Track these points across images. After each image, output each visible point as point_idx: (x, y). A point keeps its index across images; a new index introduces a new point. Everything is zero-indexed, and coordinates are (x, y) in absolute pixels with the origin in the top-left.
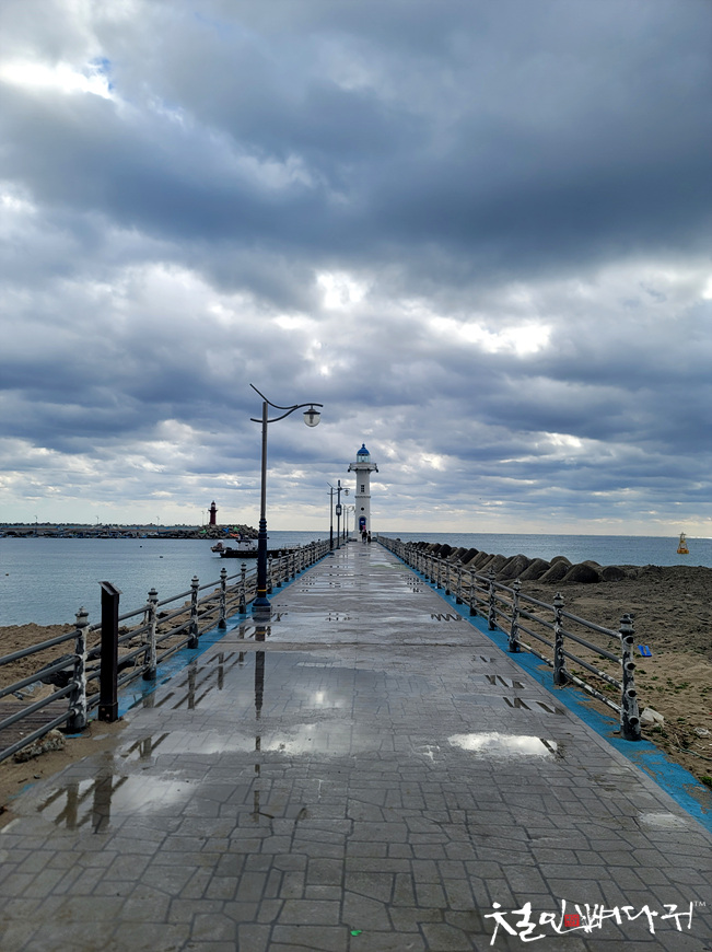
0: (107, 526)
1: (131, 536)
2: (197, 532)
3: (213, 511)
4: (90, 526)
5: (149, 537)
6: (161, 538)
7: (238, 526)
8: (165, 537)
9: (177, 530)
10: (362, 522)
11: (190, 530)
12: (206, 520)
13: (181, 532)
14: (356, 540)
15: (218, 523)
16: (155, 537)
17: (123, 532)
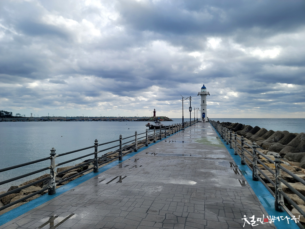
0: (122, 117)
1: (129, 120)
2: (149, 119)
3: (155, 112)
4: (117, 117)
5: (134, 121)
6: (138, 121)
7: (163, 117)
8: (139, 121)
9: (143, 118)
10: (204, 115)
11: (147, 118)
12: (153, 115)
13: (145, 119)
14: (201, 122)
15: (156, 116)
16: (137, 121)
17: (127, 119)
